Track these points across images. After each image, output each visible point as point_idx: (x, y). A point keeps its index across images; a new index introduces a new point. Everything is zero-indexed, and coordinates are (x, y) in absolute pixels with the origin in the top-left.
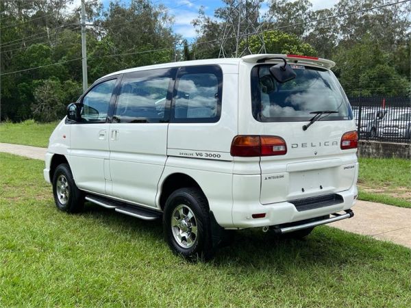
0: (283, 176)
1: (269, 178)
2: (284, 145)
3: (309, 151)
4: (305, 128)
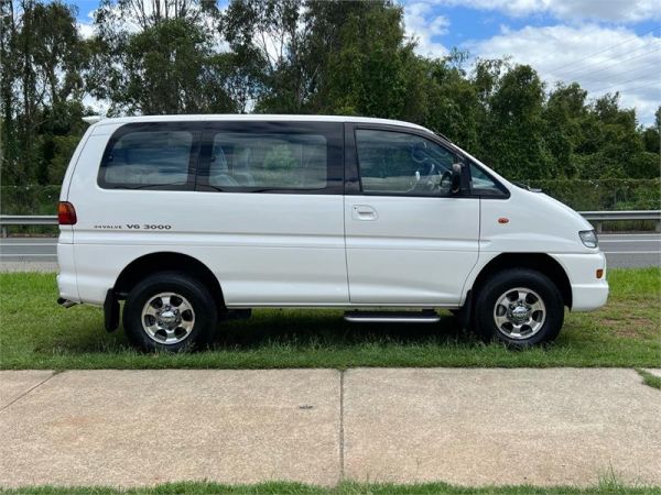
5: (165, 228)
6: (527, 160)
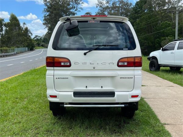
0: (67, 78)
1: (58, 78)
2: (69, 62)
4: (85, 54)
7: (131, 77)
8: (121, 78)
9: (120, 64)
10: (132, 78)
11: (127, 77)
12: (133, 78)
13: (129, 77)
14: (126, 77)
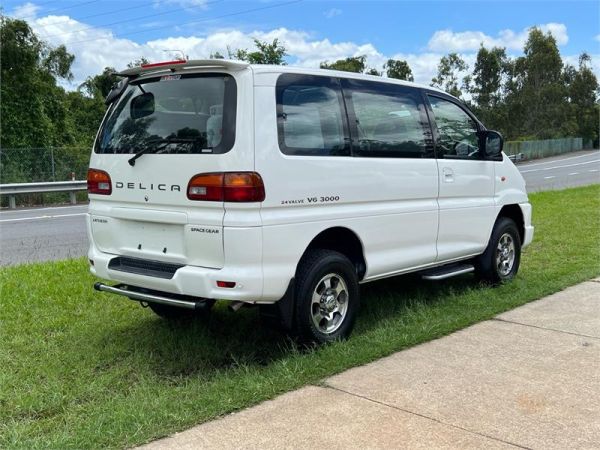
0: (106, 222)
1: (95, 220)
2: (110, 182)
3: (136, 194)
4: (132, 162)
5: (331, 200)
6: (31, 125)
7: (215, 228)
8: (192, 230)
9: (194, 192)
10: (217, 231)
11: (205, 227)
12: (220, 232)
13: (209, 228)
14: (203, 227)
